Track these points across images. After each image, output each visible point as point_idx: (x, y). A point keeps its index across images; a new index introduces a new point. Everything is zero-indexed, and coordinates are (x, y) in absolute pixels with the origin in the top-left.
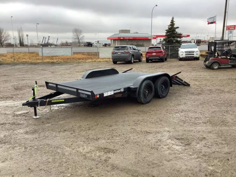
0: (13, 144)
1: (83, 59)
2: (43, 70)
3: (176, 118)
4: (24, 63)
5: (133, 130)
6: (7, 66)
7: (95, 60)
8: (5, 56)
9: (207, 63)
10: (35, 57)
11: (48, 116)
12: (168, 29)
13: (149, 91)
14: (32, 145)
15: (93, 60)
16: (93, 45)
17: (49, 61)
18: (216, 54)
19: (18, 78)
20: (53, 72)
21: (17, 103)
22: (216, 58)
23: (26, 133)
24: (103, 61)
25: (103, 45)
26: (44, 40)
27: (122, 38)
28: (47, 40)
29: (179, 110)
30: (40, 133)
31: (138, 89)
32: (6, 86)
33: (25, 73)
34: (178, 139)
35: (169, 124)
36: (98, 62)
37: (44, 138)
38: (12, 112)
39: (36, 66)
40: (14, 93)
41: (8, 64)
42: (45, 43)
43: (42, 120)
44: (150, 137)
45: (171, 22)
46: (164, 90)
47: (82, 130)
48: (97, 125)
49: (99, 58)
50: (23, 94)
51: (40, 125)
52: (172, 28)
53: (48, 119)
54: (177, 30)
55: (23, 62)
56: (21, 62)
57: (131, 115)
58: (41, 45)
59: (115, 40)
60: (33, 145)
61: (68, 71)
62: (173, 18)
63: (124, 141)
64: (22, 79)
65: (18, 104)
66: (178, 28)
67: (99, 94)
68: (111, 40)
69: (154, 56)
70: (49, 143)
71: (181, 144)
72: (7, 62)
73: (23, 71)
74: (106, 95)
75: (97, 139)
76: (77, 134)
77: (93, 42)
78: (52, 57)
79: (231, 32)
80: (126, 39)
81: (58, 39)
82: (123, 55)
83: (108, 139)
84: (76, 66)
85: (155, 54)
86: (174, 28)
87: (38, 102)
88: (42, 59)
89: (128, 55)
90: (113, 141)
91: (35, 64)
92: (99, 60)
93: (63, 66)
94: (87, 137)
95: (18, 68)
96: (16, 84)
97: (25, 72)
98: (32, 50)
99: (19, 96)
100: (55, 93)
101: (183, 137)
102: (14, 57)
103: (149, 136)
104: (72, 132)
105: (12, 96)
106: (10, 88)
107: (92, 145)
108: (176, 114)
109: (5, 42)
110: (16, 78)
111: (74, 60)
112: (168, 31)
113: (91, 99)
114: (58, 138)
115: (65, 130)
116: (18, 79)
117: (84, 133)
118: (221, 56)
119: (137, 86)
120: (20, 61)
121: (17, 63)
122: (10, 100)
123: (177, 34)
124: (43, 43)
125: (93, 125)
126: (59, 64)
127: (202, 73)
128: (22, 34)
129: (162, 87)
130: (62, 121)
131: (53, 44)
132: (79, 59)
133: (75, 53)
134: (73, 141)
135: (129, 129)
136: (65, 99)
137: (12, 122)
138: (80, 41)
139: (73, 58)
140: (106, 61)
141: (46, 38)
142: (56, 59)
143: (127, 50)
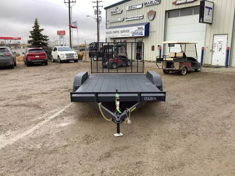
12: (33, 30)
18: (114, 56)
45: (35, 24)
52: (37, 30)
54: (41, 32)
62: (36, 20)
66: (42, 30)
69: (37, 59)
79: (62, 37)
82: (4, 58)
85: (38, 57)
86: (40, 30)
112: (33, 33)
123: (43, 36)
143: (7, 52)
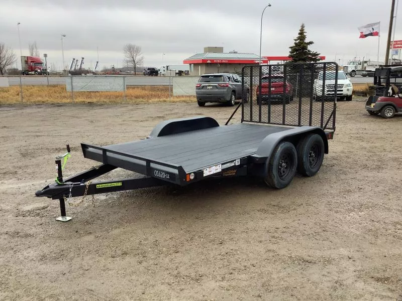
0: (12, 288)
1: (143, 98)
2: (74, 117)
3: (355, 223)
4: (39, 104)
5: (271, 254)
6: (9, 109)
7: (165, 99)
8: (7, 92)
9: (372, 107)
10: (60, 93)
11: (87, 217)
12: (294, 45)
13: (286, 163)
14: (55, 292)
15: (161, 100)
16: (159, 72)
17: (84, 101)
18: (390, 91)
19: (28, 132)
20: (92, 122)
21: (23, 185)
22: (390, 96)
23: (41, 260)
24: (179, 102)
25: (176, 73)
26: (74, 64)
27: (209, 62)
28: (79, 64)
29: (352, 204)
30: (72, 259)
31: (268, 160)
32: (5, 149)
33: (41, 123)
34: (378, 280)
35: (345, 239)
36: (170, 102)
37: (81, 272)
38: (13, 205)
39: (61, 110)
40: (20, 164)
41: (10, 105)
42: (77, 68)
43: (74, 226)
44: (314, 273)
45: (299, 34)
46: (313, 160)
47: (161, 252)
48: (192, 239)
49: (172, 96)
50: (38, 165)
51: (70, 237)
52: (302, 43)
53: (88, 223)
54: (310, 48)
55: (39, 101)
56: (35, 102)
57: (258, 214)
58: (70, 72)
59: (196, 65)
60: (57, 291)
61: (120, 121)
62: (303, 27)
63: (260, 284)
64: (34, 134)
65: (27, 188)
66: (311, 43)
67: (194, 173)
68: (190, 64)
69: (273, 93)
70: (93, 288)
71: (390, 294)
72: (10, 102)
73: (37, 119)
74: (206, 173)
75: (198, 279)
76: (151, 262)
77: (159, 68)
78: (89, 94)
80: (217, 63)
81: (98, 62)
82: (217, 90)
83: (223, 279)
84: (132, 110)
86: (306, 43)
87: (69, 188)
88: (71, 97)
89: (225, 90)
90: (234, 284)
91: (59, 105)
92: (172, 99)
93: (110, 110)
94: (176, 272)
95: (29, 113)
96: (24, 144)
97: (42, 121)
98: (53, 80)
99: (29, 171)
100: (101, 167)
101: (387, 275)
102: (21, 92)
103: (311, 271)
104: (141, 258)
105: (16, 170)
106: (12, 152)
107: (190, 294)
108: (351, 214)
109: (7, 68)
110: (24, 132)
111: (127, 98)
112: (294, 49)
113: (178, 182)
114: (110, 272)
115: (125, 254)
116: (28, 134)
117: (167, 260)
118: (398, 94)
119: (267, 154)
120: (33, 101)
121: (27, 104)
122: (11, 179)
123: (310, 54)
124: (73, 69)
125: (183, 239)
126: (101, 105)
127: (366, 126)
128: (36, 54)
129: (310, 154)
130: (116, 228)
131: (90, 71)
132: (137, 97)
133: (129, 87)
134: (144, 282)
135: (263, 251)
136: (123, 182)
137: (12, 230)
138: (137, 66)
139: (126, 96)
140: (184, 101)
141: (77, 61)
142: (96, 97)
143: (224, 81)
